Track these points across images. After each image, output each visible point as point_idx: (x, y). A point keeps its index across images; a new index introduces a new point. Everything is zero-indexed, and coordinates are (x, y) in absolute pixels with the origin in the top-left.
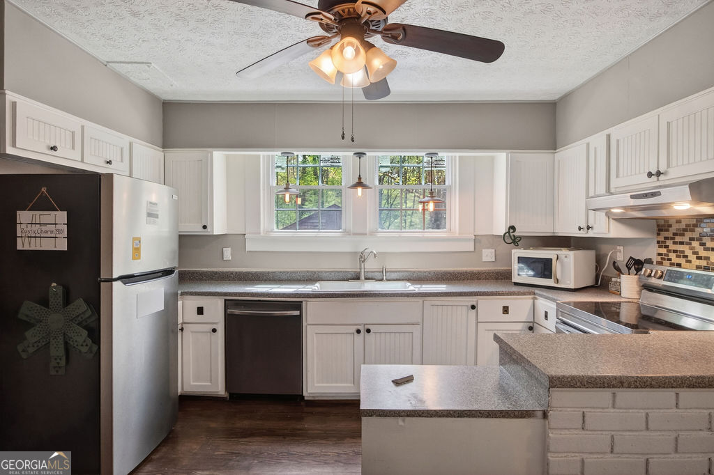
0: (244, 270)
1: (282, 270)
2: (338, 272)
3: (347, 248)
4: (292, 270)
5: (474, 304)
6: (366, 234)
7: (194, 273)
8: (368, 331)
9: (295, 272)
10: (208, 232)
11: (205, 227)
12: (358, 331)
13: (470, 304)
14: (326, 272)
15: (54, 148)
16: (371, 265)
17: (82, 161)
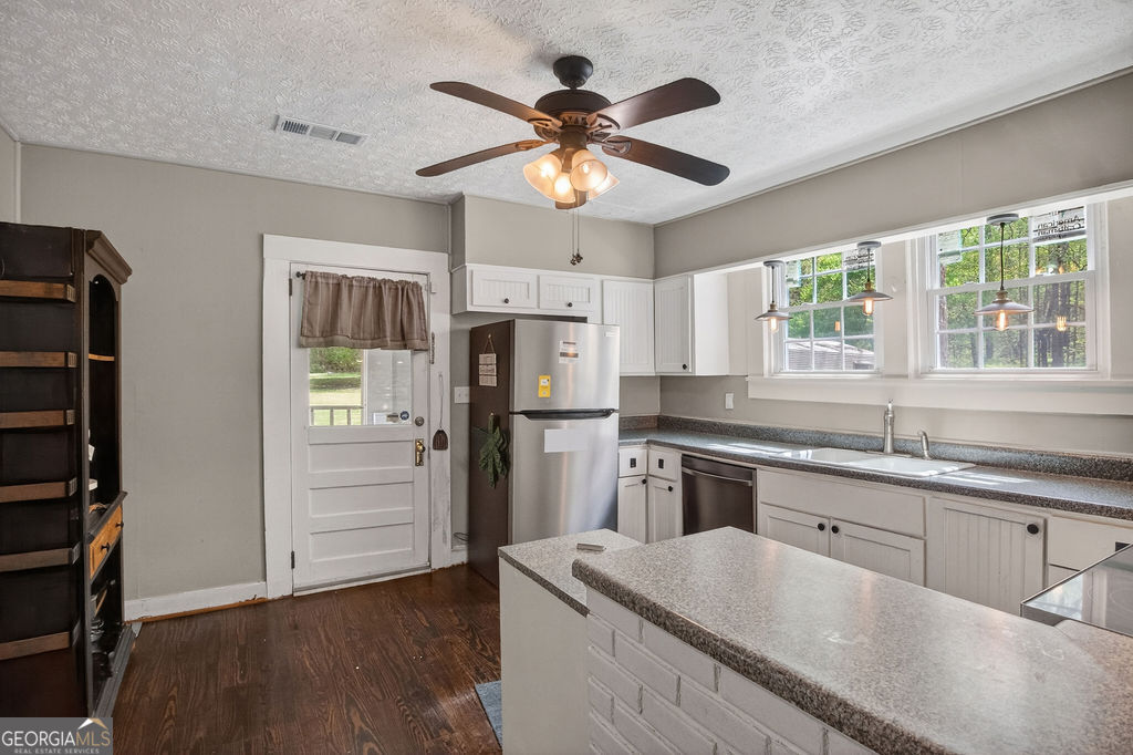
0: (744, 423)
1: (785, 427)
2: (859, 436)
3: (874, 399)
4: (798, 427)
5: (1040, 522)
6: (907, 376)
7: (695, 422)
8: (835, 529)
9: (800, 432)
10: (689, 372)
11: (685, 367)
12: (821, 527)
13: (1031, 521)
14: (841, 435)
15: (506, 301)
16: (909, 430)
17: (539, 307)
